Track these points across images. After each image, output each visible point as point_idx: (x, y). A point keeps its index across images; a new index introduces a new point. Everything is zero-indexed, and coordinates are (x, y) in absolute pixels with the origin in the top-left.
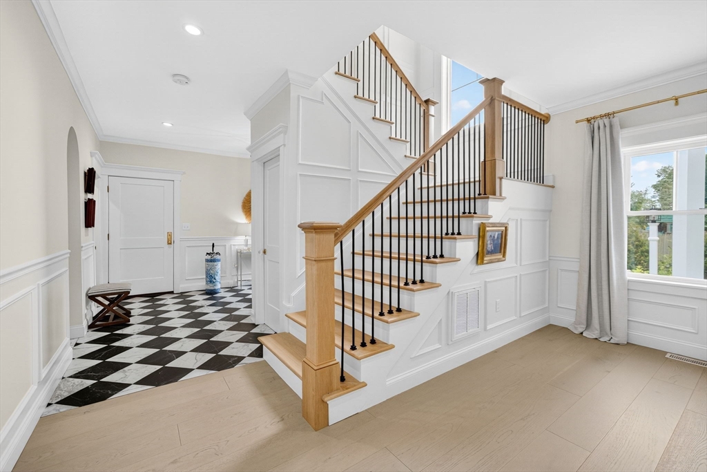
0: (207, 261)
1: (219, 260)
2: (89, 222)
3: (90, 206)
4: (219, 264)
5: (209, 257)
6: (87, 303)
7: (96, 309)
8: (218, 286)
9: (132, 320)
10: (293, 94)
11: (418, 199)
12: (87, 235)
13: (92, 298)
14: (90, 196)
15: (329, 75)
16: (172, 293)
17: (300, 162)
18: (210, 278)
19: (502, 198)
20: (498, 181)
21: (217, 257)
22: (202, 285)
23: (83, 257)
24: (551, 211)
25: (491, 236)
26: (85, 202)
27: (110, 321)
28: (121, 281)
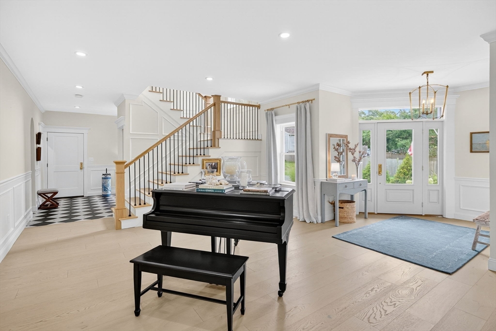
0: (103, 178)
1: (110, 178)
2: (38, 158)
3: (39, 150)
4: (110, 180)
5: (104, 176)
6: (38, 197)
7: (41, 200)
8: (109, 193)
9: (59, 207)
10: (127, 103)
11: (199, 147)
12: (37, 164)
13: (39, 194)
14: (38, 146)
15: (146, 92)
16: (83, 196)
17: (131, 133)
18: (105, 188)
19: (219, 147)
20: (217, 140)
21: (109, 176)
22: (100, 192)
23: (36, 175)
24: (260, 152)
25: (209, 165)
26: (37, 149)
27: (48, 206)
28: (53, 188)
